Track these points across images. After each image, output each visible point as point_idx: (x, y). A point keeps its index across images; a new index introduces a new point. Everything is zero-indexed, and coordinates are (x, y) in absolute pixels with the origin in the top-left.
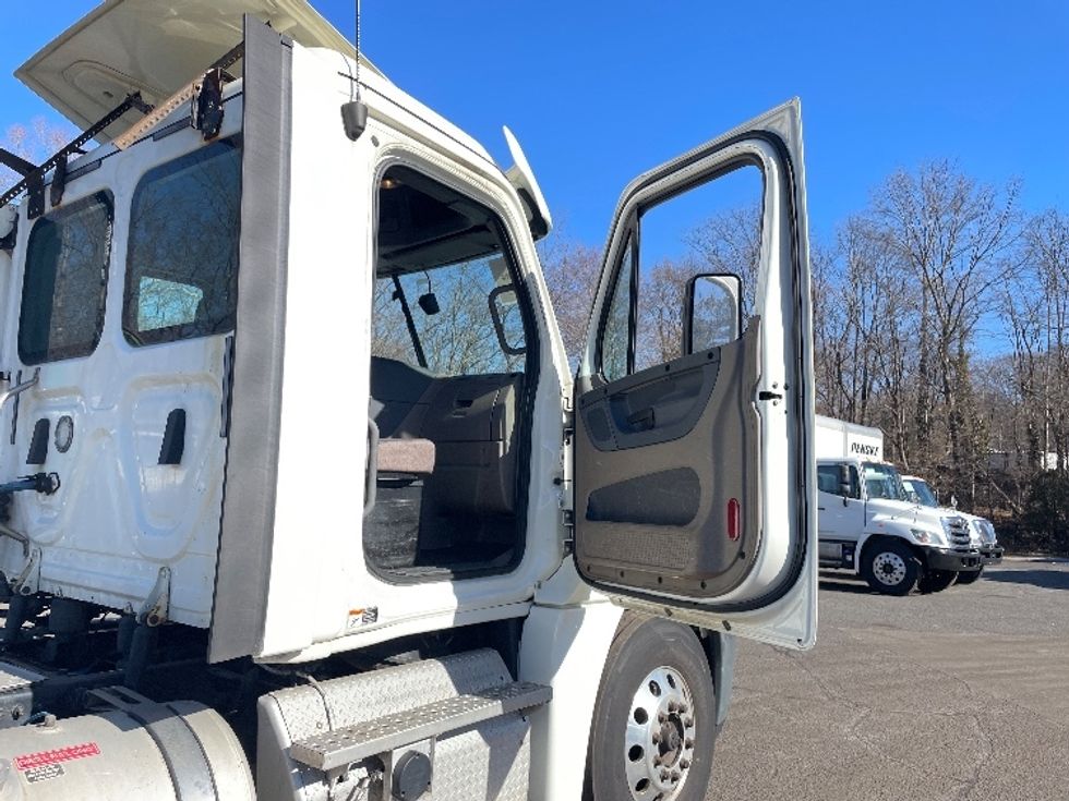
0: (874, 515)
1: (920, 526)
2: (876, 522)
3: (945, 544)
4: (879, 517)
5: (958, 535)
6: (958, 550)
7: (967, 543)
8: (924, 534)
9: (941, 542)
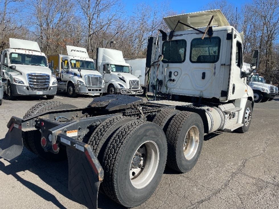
0: (253, 85)
1: (264, 88)
2: (254, 87)
3: (269, 92)
4: (254, 86)
5: (271, 90)
6: (271, 93)
7: (273, 92)
8: (264, 89)
9: (268, 91)
